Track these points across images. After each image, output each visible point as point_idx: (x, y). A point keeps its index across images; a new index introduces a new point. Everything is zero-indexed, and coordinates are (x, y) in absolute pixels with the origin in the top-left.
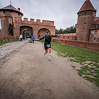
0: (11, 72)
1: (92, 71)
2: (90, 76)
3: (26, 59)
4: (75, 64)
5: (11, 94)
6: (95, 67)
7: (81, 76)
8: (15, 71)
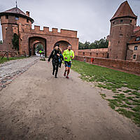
2: (127, 109)
3: (35, 83)
5: (10, 134)
8: (18, 99)
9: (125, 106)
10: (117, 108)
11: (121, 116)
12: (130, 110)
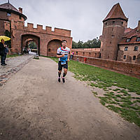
1: (118, 99)
3: (31, 82)
6: (122, 94)
7: (104, 105)
8: (16, 97)
9: (114, 103)
10: (107, 105)
11: (110, 111)
12: (118, 106)
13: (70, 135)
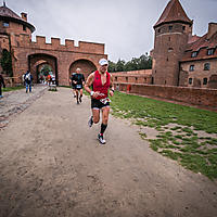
0: (13, 150)
1: (178, 141)
2: (173, 150)
3: (44, 124)
4: (145, 130)
6: (184, 133)
7: (156, 150)
8: (22, 146)
9: (171, 147)
11: (165, 158)
12: (177, 151)
13: (102, 195)
